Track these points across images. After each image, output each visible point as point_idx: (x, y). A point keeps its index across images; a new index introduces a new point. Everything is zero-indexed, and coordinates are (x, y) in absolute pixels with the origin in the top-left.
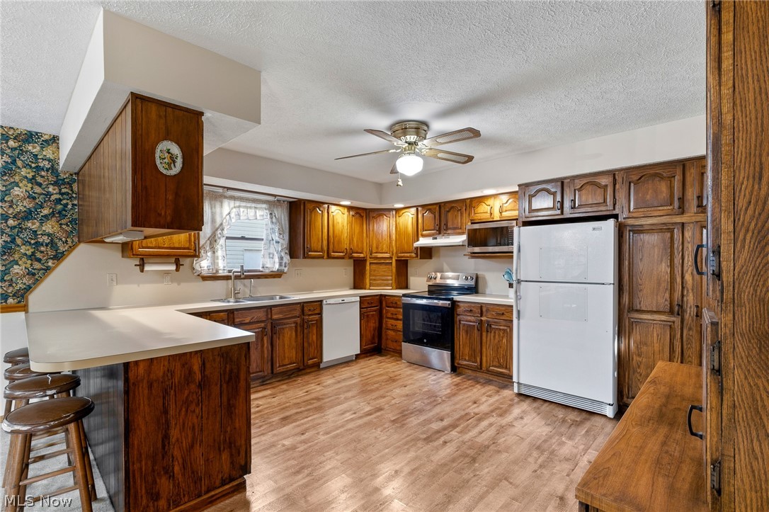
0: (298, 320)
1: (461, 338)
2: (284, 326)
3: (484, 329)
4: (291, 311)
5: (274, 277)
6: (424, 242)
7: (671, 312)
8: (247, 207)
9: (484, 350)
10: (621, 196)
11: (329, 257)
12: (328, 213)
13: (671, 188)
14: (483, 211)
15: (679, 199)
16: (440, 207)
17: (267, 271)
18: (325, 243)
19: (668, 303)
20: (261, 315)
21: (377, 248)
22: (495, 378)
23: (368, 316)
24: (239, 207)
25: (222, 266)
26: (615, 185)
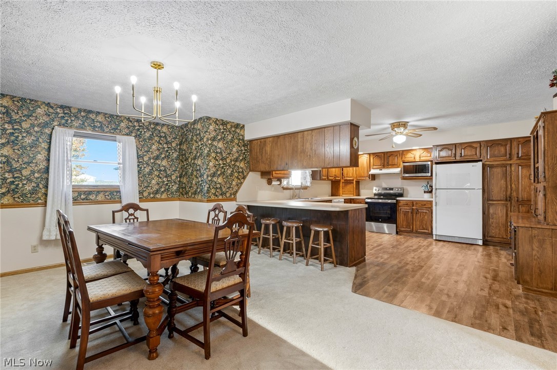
1: (401, 217)
3: (415, 212)
5: (305, 189)
6: (373, 172)
7: (506, 200)
9: (414, 222)
10: (484, 152)
13: (506, 150)
14: (410, 157)
15: (509, 154)
16: (384, 154)
19: (505, 196)
21: (347, 175)
22: (420, 235)
26: (480, 148)
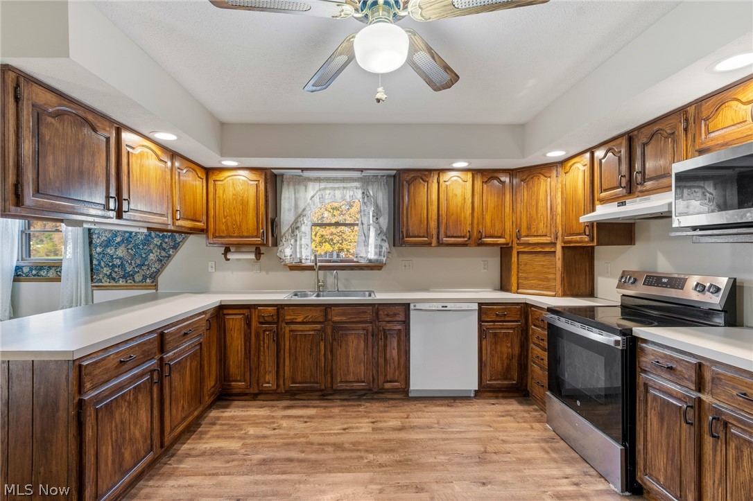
0: (370, 327)
2: (348, 332)
4: (359, 313)
5: (372, 269)
6: (605, 211)
8: (334, 189)
11: (440, 244)
12: (438, 183)
16: (631, 139)
17: (363, 262)
18: (433, 224)
20: (317, 314)
21: (529, 228)
23: (495, 335)
24: (325, 189)
25: (306, 256)
